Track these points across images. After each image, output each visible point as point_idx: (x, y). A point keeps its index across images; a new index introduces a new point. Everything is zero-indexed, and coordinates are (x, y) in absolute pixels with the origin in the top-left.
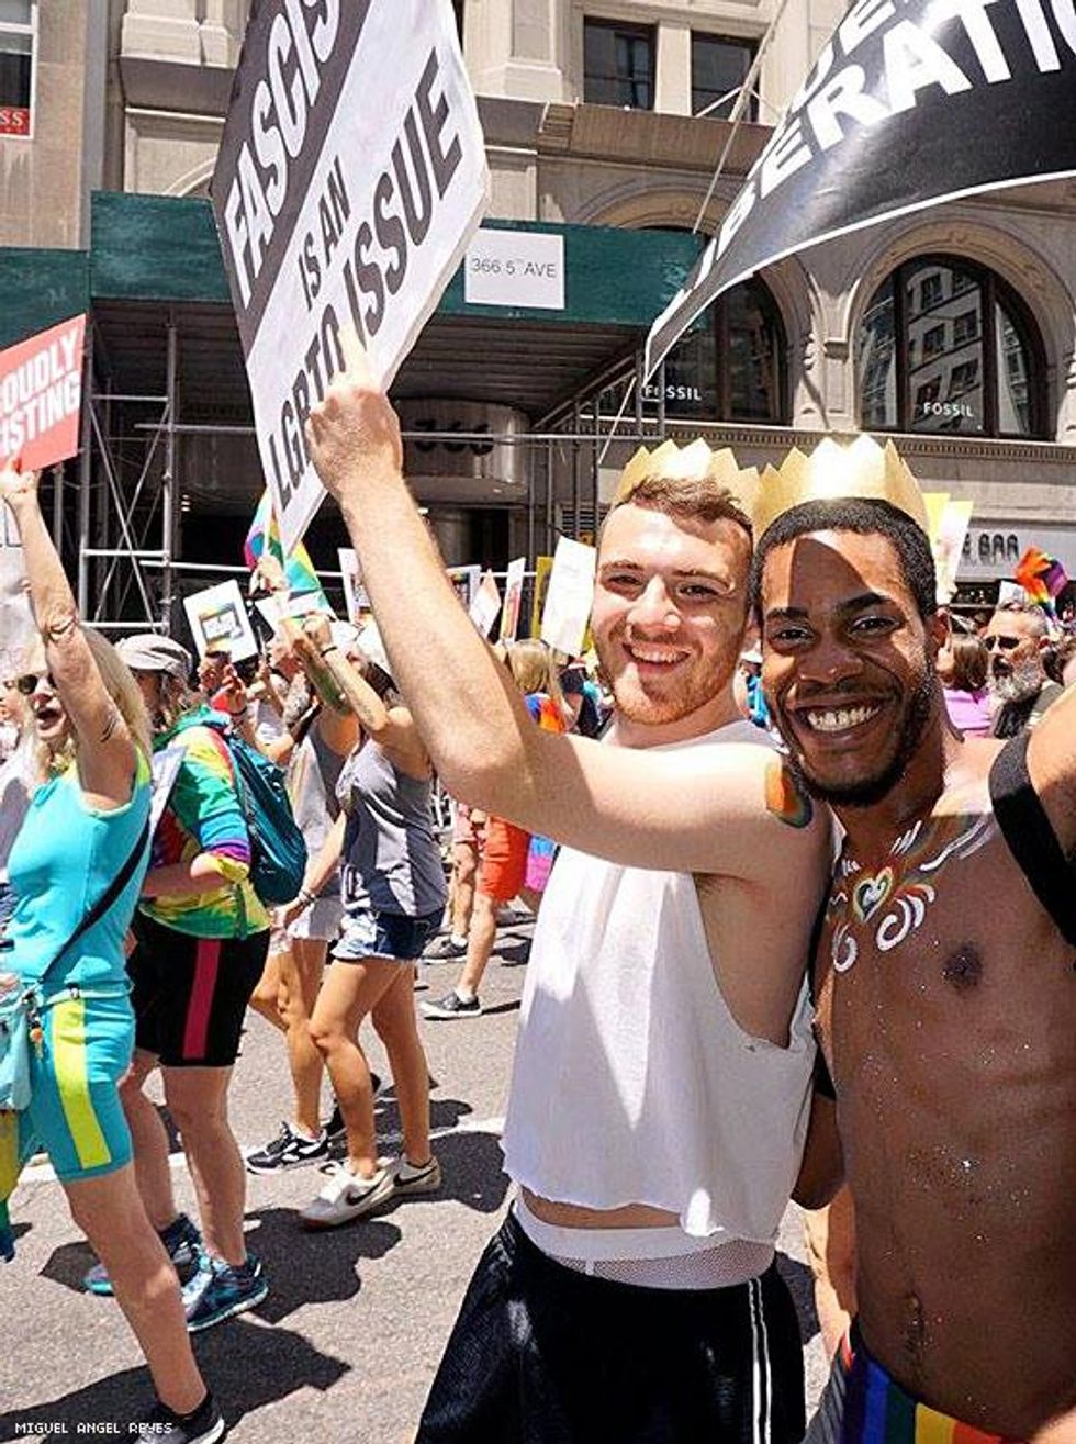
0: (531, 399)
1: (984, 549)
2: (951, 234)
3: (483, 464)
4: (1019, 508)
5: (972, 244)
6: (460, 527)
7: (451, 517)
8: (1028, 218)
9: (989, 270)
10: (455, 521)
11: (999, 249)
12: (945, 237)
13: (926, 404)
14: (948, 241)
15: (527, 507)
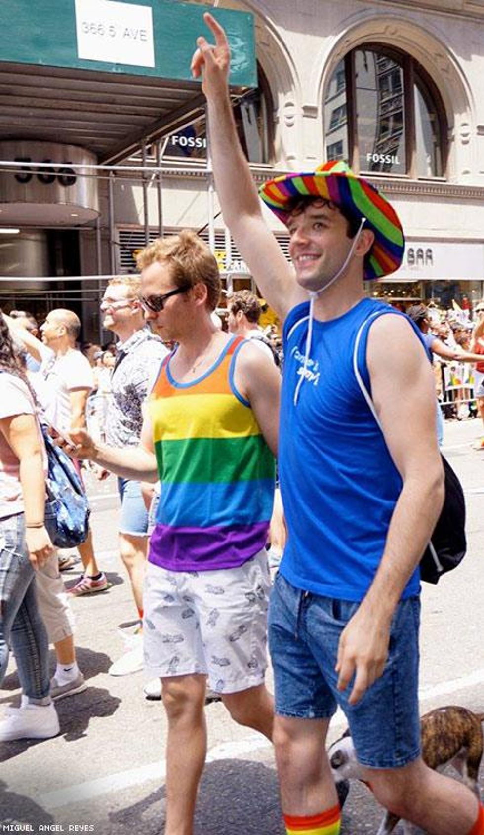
0: (102, 143)
1: (411, 259)
2: (387, 27)
3: (68, 194)
4: (434, 229)
5: (400, 36)
6: (40, 244)
7: (33, 237)
8: (440, 18)
9: (409, 56)
10: (36, 240)
11: (418, 41)
12: (382, 31)
13: (369, 154)
14: (383, 33)
15: (95, 228)
